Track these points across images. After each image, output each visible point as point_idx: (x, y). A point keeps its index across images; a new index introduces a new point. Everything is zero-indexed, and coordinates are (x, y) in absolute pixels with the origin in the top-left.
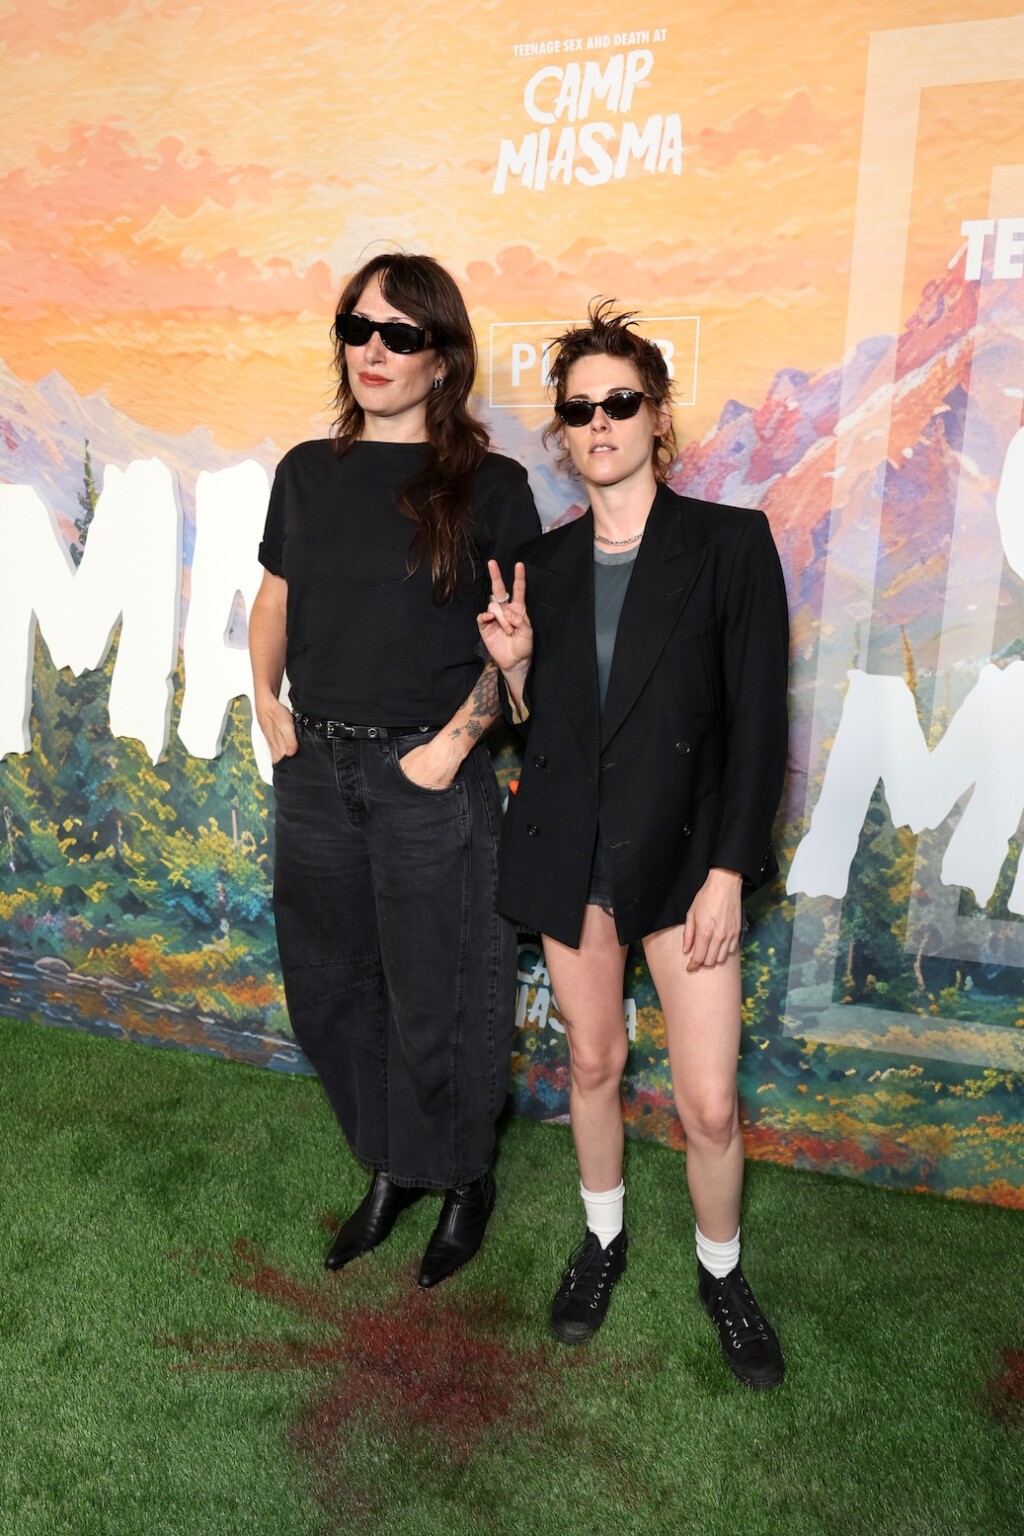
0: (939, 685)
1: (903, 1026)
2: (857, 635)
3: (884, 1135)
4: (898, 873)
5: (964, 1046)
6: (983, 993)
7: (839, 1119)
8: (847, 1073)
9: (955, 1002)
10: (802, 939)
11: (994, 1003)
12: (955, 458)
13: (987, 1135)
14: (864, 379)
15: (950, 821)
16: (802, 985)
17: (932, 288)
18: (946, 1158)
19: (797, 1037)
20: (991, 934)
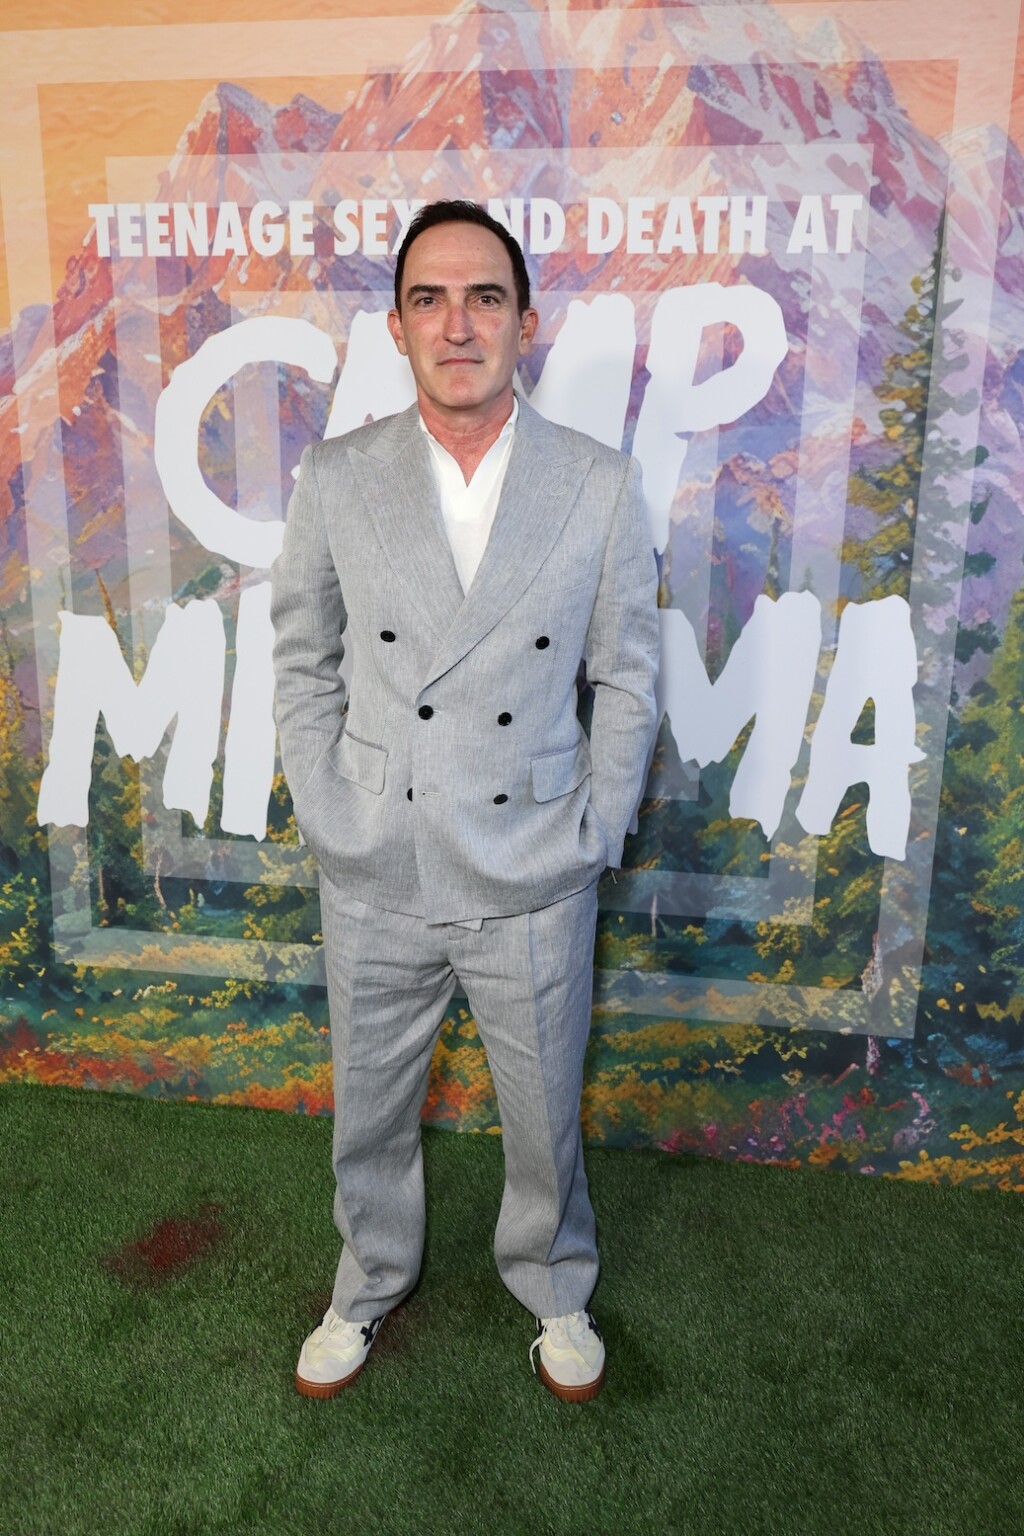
0: (135, 623)
1: (154, 944)
2: (61, 578)
3: (154, 1050)
4: (128, 800)
5: (206, 960)
6: (214, 908)
7: (115, 1038)
8: (116, 993)
9: (193, 918)
10: (58, 868)
11: (224, 917)
12: (115, 416)
13: (237, 1042)
14: (31, 342)
15: (163, 749)
16: (63, 912)
17: (73, 264)
18: (208, 1067)
19: (68, 962)
20: (211, 853)
